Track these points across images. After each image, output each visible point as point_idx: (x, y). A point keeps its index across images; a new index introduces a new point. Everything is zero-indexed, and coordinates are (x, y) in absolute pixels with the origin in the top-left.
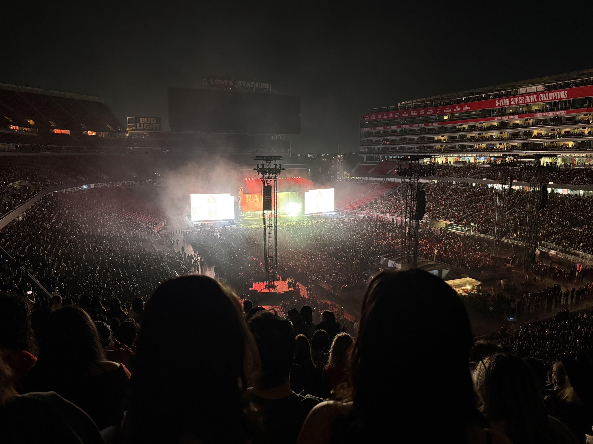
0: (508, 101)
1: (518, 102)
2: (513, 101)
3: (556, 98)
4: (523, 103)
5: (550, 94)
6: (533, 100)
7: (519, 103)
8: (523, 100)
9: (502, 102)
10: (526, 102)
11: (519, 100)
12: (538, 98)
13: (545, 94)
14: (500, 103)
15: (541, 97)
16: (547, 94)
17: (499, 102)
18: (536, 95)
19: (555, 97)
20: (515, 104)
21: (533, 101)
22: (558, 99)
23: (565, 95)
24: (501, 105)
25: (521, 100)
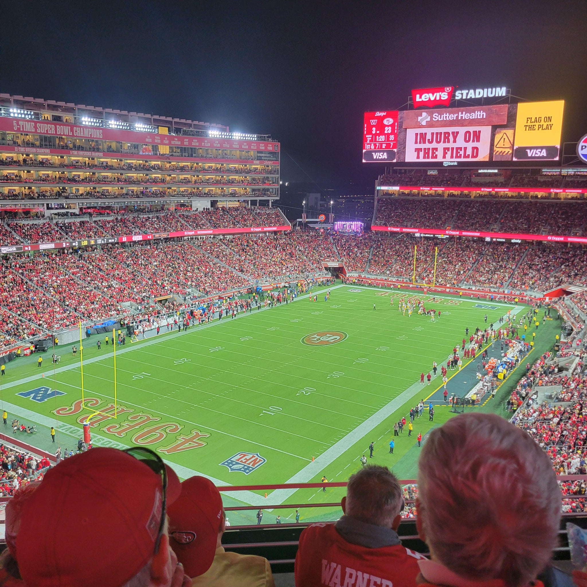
0: (32, 127)
1: (47, 131)
2: (40, 127)
3: (92, 137)
4: (53, 134)
5: (85, 129)
6: (66, 132)
7: (49, 132)
8: (53, 129)
9: (23, 126)
10: (58, 133)
11: (49, 129)
12: (72, 130)
13: (79, 128)
14: (20, 126)
15: (76, 131)
16: (82, 129)
17: (18, 124)
18: (70, 127)
19: (91, 135)
20: (44, 133)
21: (67, 134)
22: (94, 138)
23: (100, 134)
24: (22, 130)
25: (51, 129)
